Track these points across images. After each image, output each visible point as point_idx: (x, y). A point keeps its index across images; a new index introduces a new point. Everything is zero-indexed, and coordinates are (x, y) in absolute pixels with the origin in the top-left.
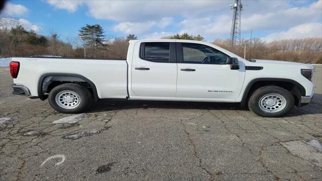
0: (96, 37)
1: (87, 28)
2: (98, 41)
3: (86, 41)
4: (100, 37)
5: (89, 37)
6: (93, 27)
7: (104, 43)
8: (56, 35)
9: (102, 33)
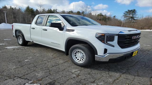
0: (132, 16)
1: (128, 11)
2: (132, 18)
3: (125, 18)
4: (134, 16)
5: (128, 16)
6: (131, 10)
7: (135, 19)
8: (115, 16)
9: (135, 13)
